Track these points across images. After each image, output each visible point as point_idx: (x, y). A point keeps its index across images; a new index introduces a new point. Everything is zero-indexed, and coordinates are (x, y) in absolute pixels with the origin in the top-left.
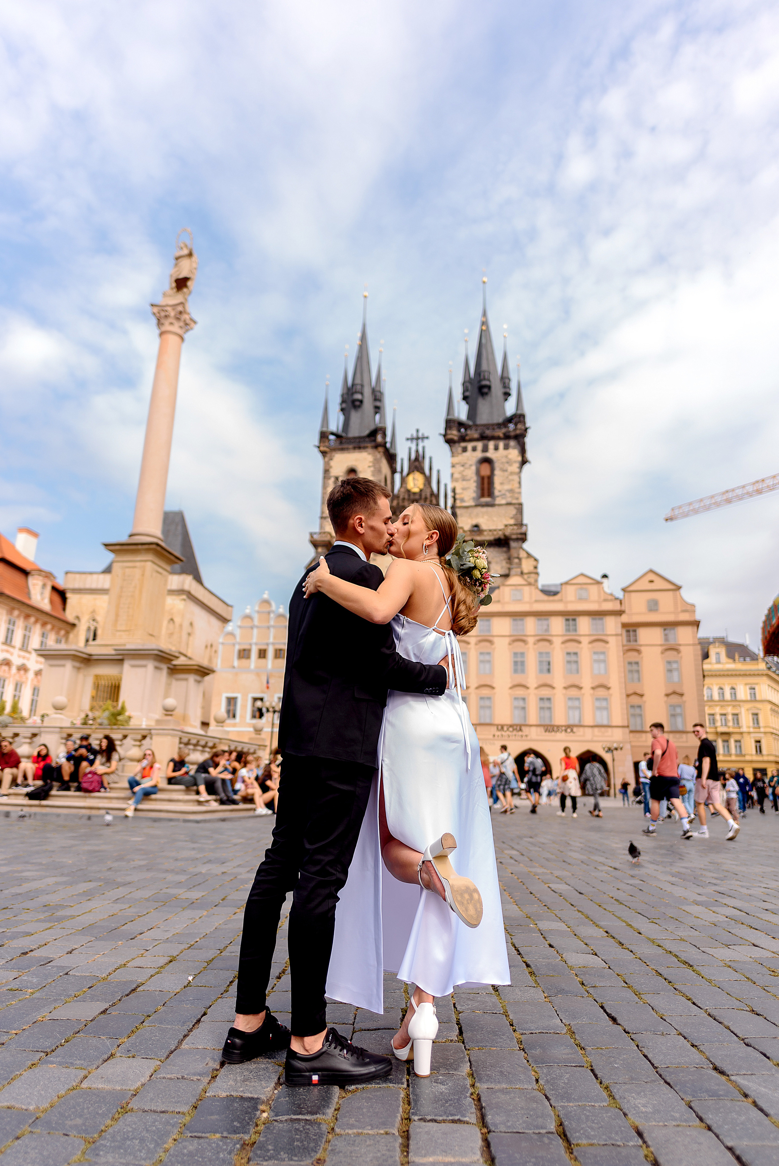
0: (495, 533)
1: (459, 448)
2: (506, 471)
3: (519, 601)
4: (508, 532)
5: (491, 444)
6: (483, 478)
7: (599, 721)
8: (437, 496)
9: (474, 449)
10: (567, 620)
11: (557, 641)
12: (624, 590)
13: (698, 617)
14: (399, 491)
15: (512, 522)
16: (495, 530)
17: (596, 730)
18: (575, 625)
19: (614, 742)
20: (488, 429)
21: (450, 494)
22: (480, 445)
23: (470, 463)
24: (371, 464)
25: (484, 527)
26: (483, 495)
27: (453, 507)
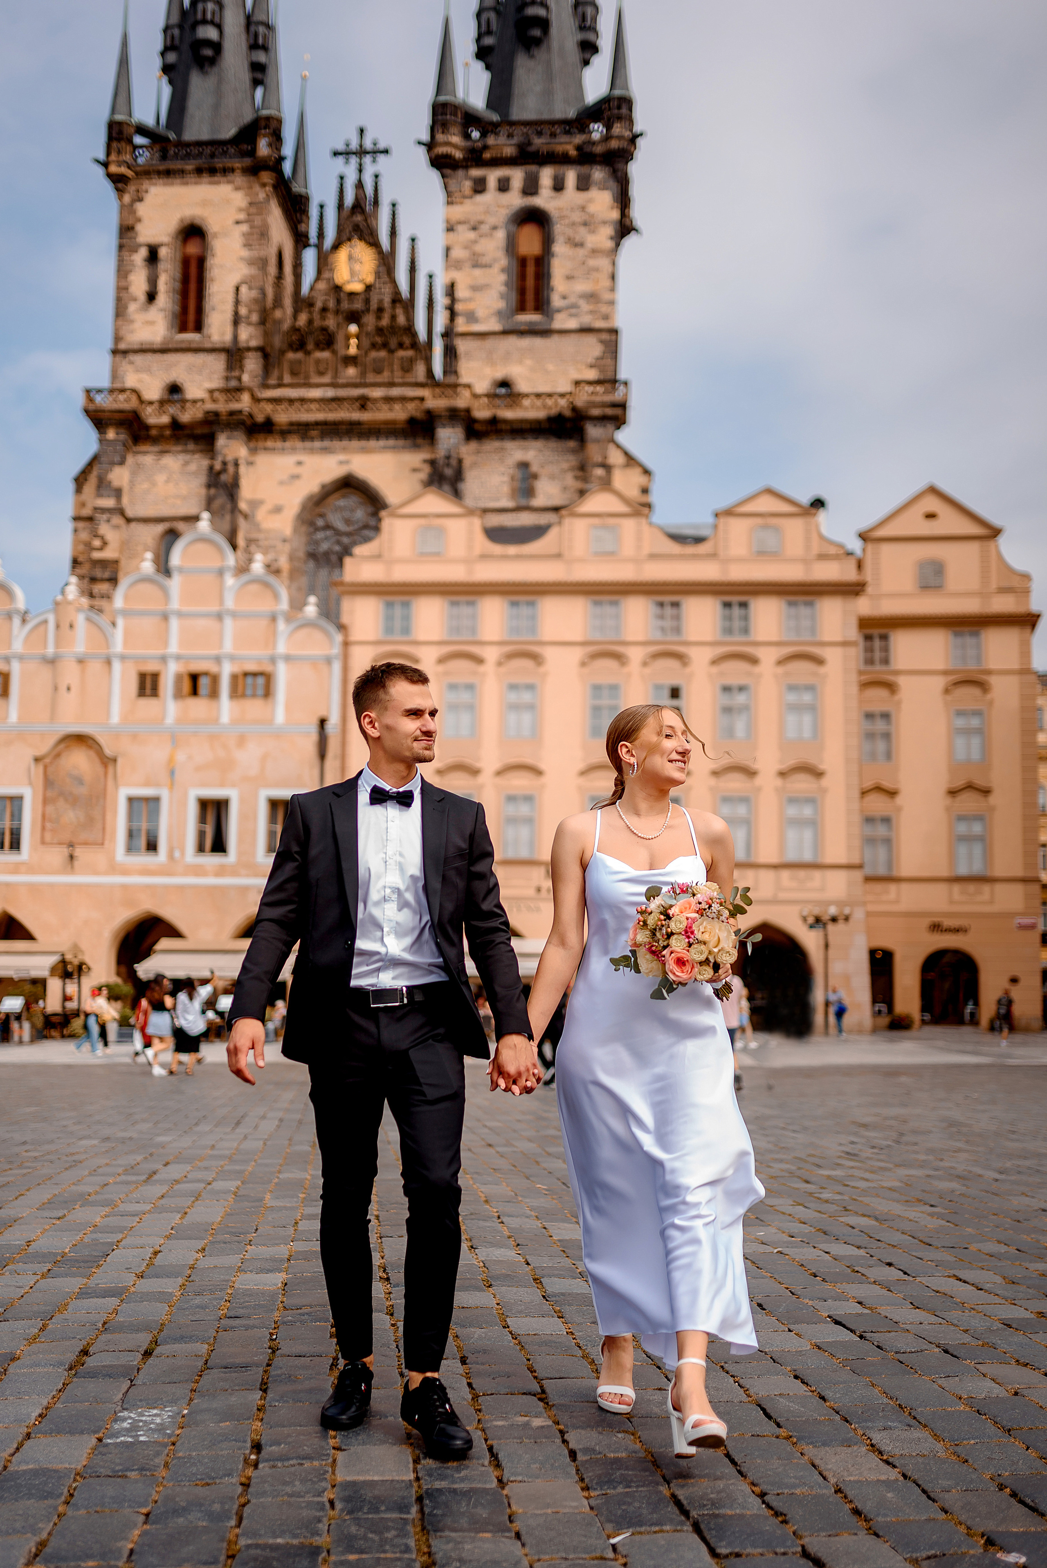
0: (550, 402)
1: (464, 182)
2: (580, 245)
3: (609, 555)
4: (582, 398)
5: (546, 175)
6: (523, 262)
7: (791, 856)
8: (409, 305)
9: (504, 186)
10: (727, 605)
11: (700, 657)
12: (864, 537)
13: (1035, 605)
14: (312, 288)
15: (592, 375)
16: (550, 395)
17: (785, 874)
18: (746, 618)
19: (830, 903)
20: (540, 134)
21: (441, 300)
22: (517, 176)
23: (492, 220)
24: (242, 216)
25: (522, 386)
26: (521, 307)
27: (447, 335)
